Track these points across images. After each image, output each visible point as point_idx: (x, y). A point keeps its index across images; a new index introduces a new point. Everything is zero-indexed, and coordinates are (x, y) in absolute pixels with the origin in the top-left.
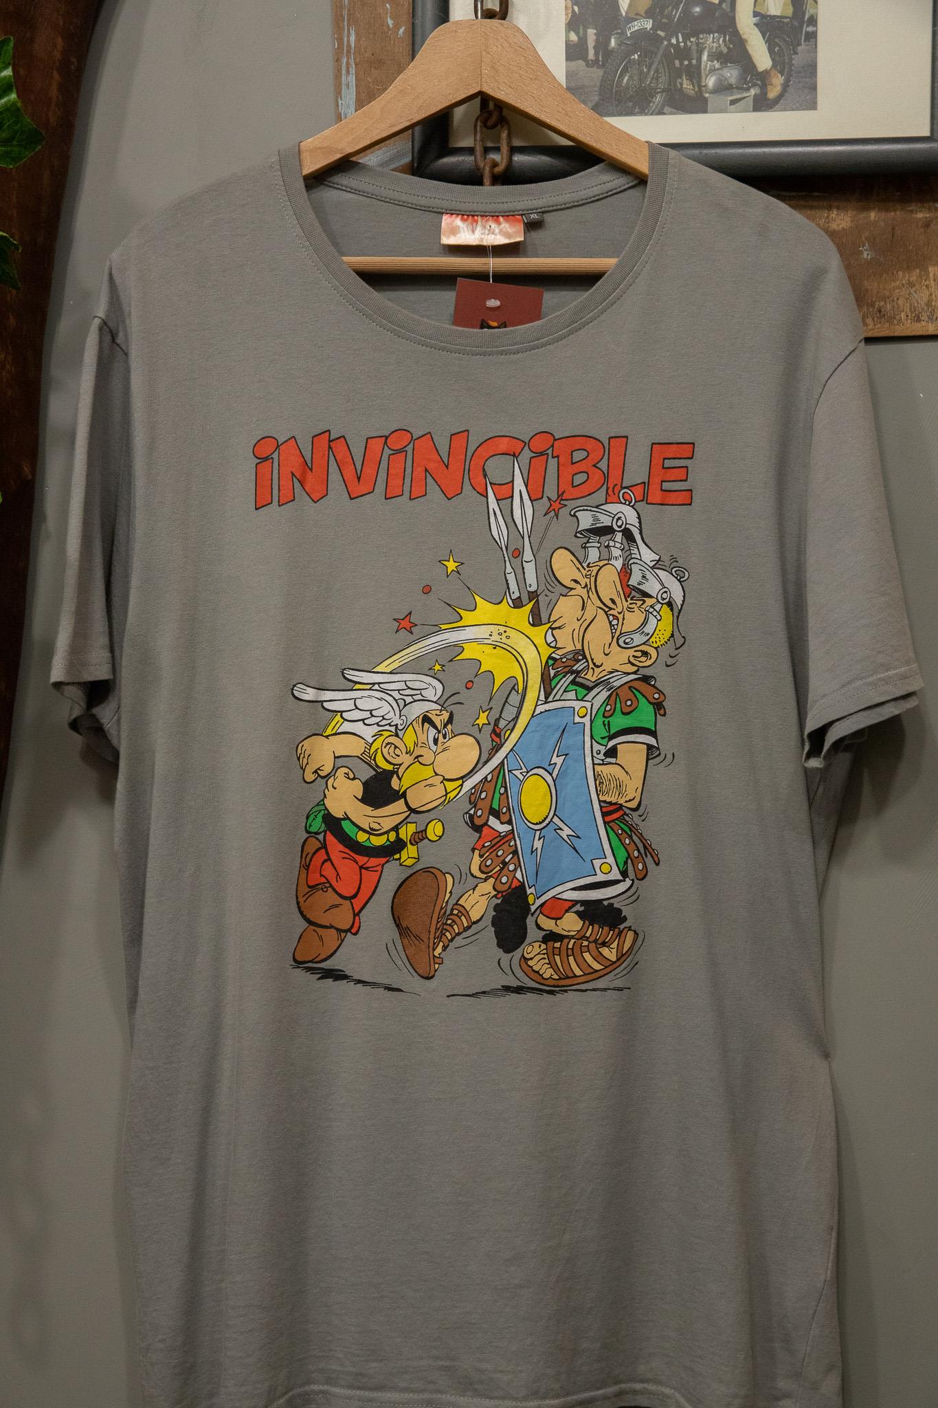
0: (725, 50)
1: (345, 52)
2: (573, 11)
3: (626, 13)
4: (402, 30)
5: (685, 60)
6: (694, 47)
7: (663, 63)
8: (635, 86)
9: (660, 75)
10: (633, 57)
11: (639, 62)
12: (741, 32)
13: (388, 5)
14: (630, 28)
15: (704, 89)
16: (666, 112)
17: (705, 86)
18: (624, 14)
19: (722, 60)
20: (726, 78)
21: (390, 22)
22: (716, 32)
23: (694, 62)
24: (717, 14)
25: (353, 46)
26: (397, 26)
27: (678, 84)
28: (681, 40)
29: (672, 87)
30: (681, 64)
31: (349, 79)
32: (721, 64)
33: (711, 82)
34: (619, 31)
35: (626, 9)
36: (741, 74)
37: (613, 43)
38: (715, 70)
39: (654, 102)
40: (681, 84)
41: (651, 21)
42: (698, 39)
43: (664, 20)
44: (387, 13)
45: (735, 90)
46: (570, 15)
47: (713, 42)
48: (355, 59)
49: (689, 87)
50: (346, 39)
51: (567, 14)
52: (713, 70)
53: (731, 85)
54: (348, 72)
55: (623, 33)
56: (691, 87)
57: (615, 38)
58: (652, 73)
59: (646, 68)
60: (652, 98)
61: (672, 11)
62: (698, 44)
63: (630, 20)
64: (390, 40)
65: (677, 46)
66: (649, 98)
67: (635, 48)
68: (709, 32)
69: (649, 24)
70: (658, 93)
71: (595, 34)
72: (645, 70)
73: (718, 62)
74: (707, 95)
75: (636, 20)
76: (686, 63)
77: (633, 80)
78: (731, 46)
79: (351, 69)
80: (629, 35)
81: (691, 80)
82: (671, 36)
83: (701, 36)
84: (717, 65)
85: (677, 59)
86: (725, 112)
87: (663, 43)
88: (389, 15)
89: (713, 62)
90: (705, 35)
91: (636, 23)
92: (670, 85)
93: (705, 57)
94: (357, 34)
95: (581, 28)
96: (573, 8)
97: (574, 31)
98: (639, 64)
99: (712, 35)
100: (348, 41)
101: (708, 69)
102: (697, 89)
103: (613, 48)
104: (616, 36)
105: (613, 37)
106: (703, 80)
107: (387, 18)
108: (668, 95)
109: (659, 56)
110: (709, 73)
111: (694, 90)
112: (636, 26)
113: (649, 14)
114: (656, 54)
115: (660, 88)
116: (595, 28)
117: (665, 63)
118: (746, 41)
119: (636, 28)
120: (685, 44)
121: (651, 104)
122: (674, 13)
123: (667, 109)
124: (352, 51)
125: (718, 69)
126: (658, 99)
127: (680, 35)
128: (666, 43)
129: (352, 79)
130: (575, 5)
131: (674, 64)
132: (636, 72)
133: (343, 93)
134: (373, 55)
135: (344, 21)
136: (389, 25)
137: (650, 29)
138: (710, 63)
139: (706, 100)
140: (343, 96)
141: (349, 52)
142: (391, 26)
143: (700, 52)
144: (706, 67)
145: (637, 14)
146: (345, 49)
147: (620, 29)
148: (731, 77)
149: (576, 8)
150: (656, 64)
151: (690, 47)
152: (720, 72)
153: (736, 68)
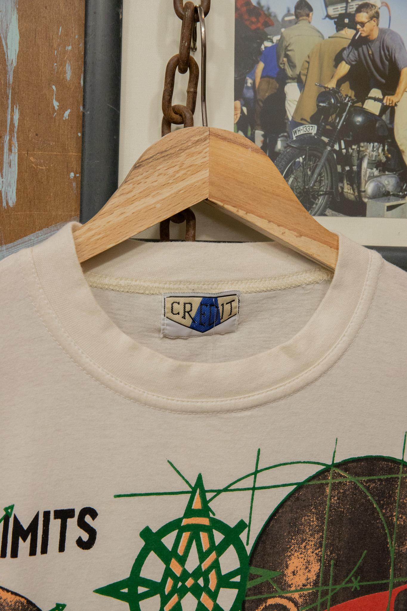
0: (384, 159)
1: (8, 130)
2: (242, 112)
3: (293, 117)
4: (67, 113)
5: (346, 165)
6: (355, 154)
7: (326, 169)
8: (299, 187)
9: (323, 178)
10: (298, 160)
11: (304, 165)
12: (399, 143)
13: (54, 87)
14: (296, 132)
15: (363, 194)
16: (328, 214)
17: (364, 191)
18: (290, 118)
19: (381, 168)
20: (384, 186)
21: (56, 104)
22: (375, 142)
23: (355, 168)
24: (377, 125)
25: (16, 124)
26: (63, 109)
27: (339, 188)
28: (343, 146)
29: (334, 191)
30: (343, 169)
31: (11, 157)
32: (380, 171)
33: (370, 188)
34: (286, 134)
35: (292, 114)
36: (398, 183)
37: (279, 145)
38: (374, 177)
39: (317, 204)
40: (342, 188)
41: (316, 127)
42: (359, 146)
43: (328, 127)
44: (52, 95)
45: (391, 197)
46: (239, 116)
47: (373, 151)
48: (18, 138)
49: (349, 191)
50: (9, 117)
51: (236, 115)
52: (372, 177)
53: (389, 192)
54: (10, 150)
55: (289, 137)
56: (352, 192)
57: (281, 141)
58: (316, 176)
59: (310, 170)
60: (315, 200)
61: (336, 119)
62: (359, 152)
63: (296, 124)
64: (55, 122)
65: (339, 152)
66: (312, 200)
67: (300, 151)
68: (369, 141)
69: (313, 130)
70: (321, 195)
71: (263, 136)
72: (309, 173)
73: (377, 169)
74: (366, 200)
75: (302, 124)
76: (347, 168)
77: (298, 182)
78: (390, 156)
79: (13, 148)
80: (294, 139)
81: (352, 185)
82: (334, 143)
83: (362, 144)
84: (376, 172)
85: (339, 165)
86: (383, 216)
87: (326, 148)
88: (54, 97)
89: (372, 169)
90: (366, 143)
91: (301, 127)
92: (332, 188)
93: (365, 164)
94: (21, 113)
95: (249, 128)
96: (242, 110)
97: (242, 131)
98: (303, 167)
99: (372, 144)
100: (12, 119)
101: (368, 175)
102: (356, 194)
103: (280, 150)
104: (282, 138)
105: (279, 139)
106: (363, 185)
107: (52, 100)
108: (329, 197)
109: (323, 160)
110: (369, 180)
111: (354, 195)
112: (302, 130)
113: (314, 120)
114: (320, 158)
115: (323, 191)
116: (262, 129)
117: (328, 167)
118: (403, 152)
119: (302, 132)
120: (347, 151)
121: (314, 206)
122: (337, 121)
123: (328, 211)
124: (16, 130)
125: (377, 177)
126: (321, 201)
127: (342, 142)
128: (329, 148)
129: (15, 158)
130: (244, 106)
131: (336, 169)
132: (301, 174)
133: (4, 171)
134: (37, 135)
135: (8, 98)
136: (54, 107)
137: (315, 134)
138: (369, 170)
139: (364, 205)
140: (4, 174)
141: (12, 131)
142: (56, 108)
143: (361, 160)
144: (366, 173)
145: (302, 119)
146: (8, 127)
147: (286, 132)
148: (389, 184)
149: (245, 109)
150: (320, 166)
151: (352, 154)
152: (379, 179)
153: (392, 177)
